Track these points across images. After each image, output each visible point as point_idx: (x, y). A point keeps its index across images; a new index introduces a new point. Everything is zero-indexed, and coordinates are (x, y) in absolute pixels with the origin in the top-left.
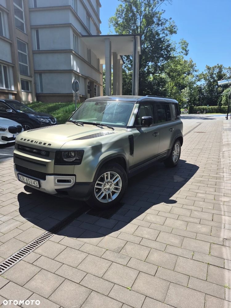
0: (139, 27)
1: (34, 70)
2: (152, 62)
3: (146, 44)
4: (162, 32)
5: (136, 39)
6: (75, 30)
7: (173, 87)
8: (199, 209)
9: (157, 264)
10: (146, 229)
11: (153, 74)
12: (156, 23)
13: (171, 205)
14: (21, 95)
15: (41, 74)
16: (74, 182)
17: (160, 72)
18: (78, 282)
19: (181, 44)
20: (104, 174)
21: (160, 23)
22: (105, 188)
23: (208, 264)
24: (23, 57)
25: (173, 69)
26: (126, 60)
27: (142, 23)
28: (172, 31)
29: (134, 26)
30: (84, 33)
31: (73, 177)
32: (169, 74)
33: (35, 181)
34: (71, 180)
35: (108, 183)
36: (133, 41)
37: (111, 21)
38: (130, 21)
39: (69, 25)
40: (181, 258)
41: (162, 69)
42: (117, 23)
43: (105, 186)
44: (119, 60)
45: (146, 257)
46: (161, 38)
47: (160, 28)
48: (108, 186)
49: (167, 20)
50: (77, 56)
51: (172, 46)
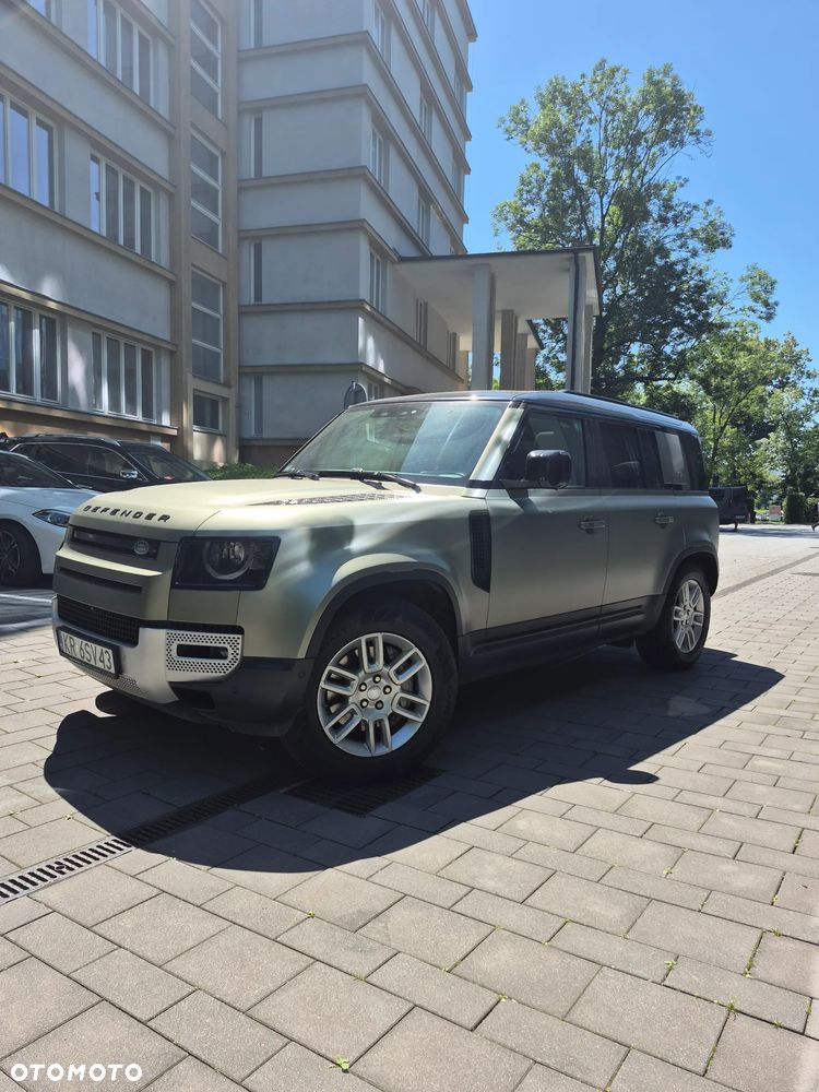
0: (598, 232)
1: (240, 367)
2: (643, 341)
3: (620, 284)
4: (679, 243)
5: (580, 262)
6: (377, 237)
7: (723, 428)
8: (745, 809)
9: (497, 987)
10: (499, 859)
11: (647, 381)
12: (656, 216)
13: (627, 789)
14: (189, 444)
15: (261, 378)
16: (238, 657)
17: (671, 375)
18: (144, 1018)
19: (750, 281)
20: (360, 641)
21: (670, 215)
22: (363, 695)
23: (731, 1008)
24: (206, 326)
25: (718, 364)
26: (551, 337)
27: (607, 218)
28: (715, 240)
29: (581, 229)
30: (407, 250)
31: (236, 636)
32: (704, 382)
33: (105, 649)
34: (226, 649)
35: (377, 679)
36: (569, 270)
37: (500, 214)
38: (565, 210)
39: (357, 226)
40: (611, 973)
41: (680, 366)
42: (521, 221)
43: (363, 687)
44: (525, 336)
45: (459, 957)
46: (674, 264)
47: (672, 230)
48: (374, 694)
49: (695, 207)
50: (379, 322)
51: (716, 288)
